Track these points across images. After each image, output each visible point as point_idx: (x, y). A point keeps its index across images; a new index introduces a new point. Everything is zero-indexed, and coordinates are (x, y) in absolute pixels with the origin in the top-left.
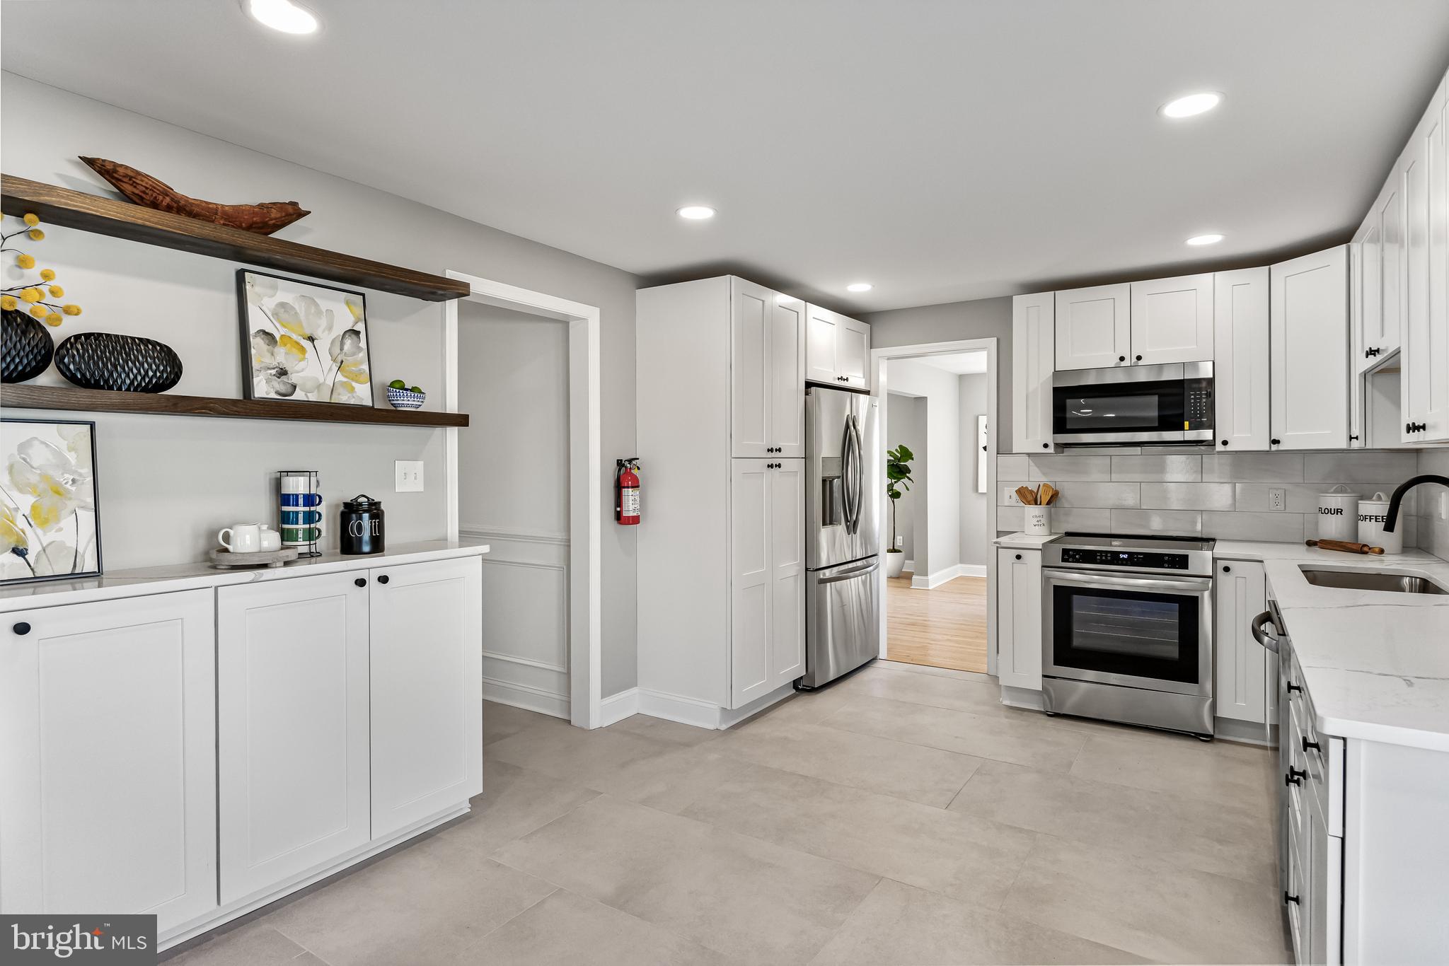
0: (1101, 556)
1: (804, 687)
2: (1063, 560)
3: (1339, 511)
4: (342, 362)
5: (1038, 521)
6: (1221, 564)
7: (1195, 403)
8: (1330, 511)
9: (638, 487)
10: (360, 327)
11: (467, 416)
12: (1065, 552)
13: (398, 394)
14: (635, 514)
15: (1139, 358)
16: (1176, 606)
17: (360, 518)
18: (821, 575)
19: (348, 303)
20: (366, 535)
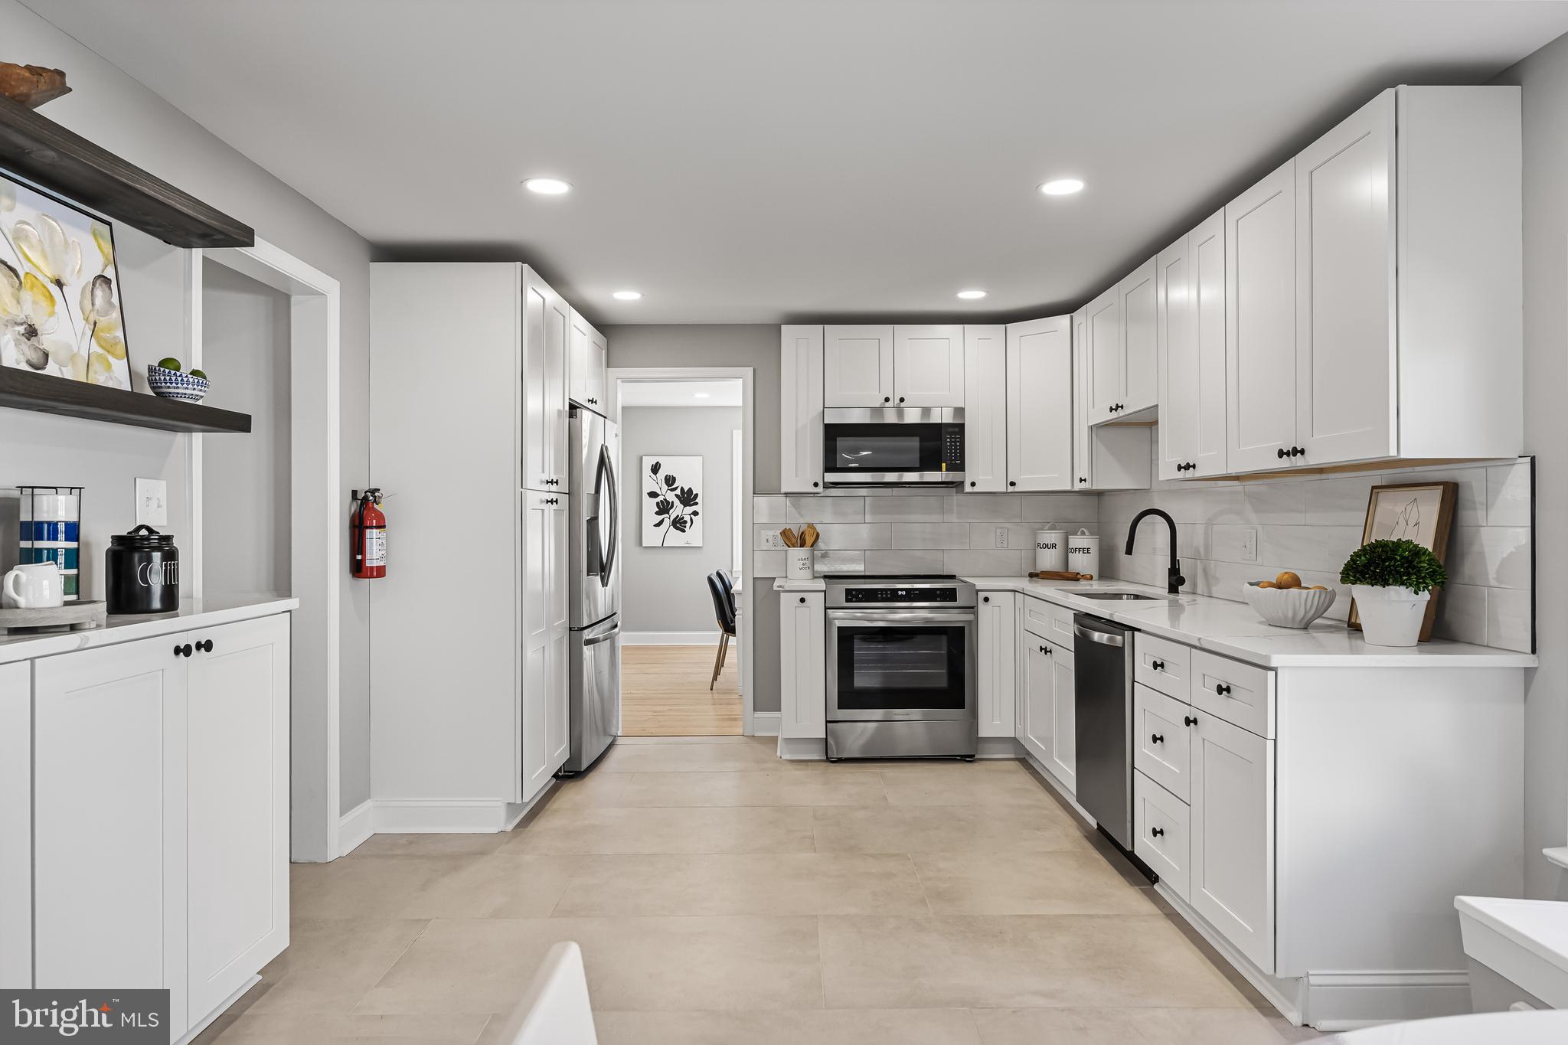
0: (882, 594)
1: (570, 774)
2: (847, 601)
3: (1054, 546)
4: (95, 323)
5: (803, 564)
6: (982, 595)
7: (951, 446)
8: (1047, 546)
9: (384, 527)
10: (110, 273)
11: (248, 418)
12: (848, 592)
13: (174, 378)
14: (382, 564)
15: (902, 400)
16: (944, 638)
17: (149, 560)
18: (588, 635)
19: (95, 234)
20: (157, 582)
